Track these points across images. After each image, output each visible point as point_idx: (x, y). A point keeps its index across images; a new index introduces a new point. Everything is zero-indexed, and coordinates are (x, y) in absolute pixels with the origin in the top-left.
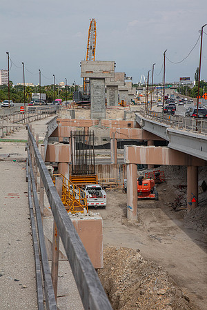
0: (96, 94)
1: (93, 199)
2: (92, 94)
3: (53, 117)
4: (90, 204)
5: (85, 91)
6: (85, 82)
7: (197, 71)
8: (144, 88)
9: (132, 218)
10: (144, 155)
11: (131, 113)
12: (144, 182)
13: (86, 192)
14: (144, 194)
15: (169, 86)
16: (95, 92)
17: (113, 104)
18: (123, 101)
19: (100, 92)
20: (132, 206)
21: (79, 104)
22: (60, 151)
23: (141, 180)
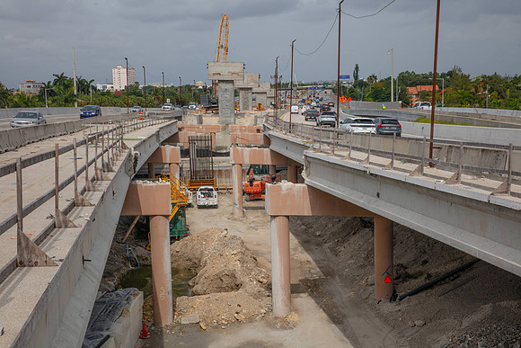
0: (224, 98)
1: (205, 199)
2: (219, 98)
4: (201, 204)
5: (214, 93)
6: (214, 84)
7: (357, 68)
8: (294, 88)
9: (238, 213)
10: (247, 156)
11: (262, 118)
12: (255, 183)
13: (199, 193)
14: (255, 195)
15: (325, 86)
16: (224, 95)
17: (246, 108)
18: (260, 104)
19: (230, 95)
20: (237, 202)
21: (208, 109)
22: (170, 152)
23: (251, 181)
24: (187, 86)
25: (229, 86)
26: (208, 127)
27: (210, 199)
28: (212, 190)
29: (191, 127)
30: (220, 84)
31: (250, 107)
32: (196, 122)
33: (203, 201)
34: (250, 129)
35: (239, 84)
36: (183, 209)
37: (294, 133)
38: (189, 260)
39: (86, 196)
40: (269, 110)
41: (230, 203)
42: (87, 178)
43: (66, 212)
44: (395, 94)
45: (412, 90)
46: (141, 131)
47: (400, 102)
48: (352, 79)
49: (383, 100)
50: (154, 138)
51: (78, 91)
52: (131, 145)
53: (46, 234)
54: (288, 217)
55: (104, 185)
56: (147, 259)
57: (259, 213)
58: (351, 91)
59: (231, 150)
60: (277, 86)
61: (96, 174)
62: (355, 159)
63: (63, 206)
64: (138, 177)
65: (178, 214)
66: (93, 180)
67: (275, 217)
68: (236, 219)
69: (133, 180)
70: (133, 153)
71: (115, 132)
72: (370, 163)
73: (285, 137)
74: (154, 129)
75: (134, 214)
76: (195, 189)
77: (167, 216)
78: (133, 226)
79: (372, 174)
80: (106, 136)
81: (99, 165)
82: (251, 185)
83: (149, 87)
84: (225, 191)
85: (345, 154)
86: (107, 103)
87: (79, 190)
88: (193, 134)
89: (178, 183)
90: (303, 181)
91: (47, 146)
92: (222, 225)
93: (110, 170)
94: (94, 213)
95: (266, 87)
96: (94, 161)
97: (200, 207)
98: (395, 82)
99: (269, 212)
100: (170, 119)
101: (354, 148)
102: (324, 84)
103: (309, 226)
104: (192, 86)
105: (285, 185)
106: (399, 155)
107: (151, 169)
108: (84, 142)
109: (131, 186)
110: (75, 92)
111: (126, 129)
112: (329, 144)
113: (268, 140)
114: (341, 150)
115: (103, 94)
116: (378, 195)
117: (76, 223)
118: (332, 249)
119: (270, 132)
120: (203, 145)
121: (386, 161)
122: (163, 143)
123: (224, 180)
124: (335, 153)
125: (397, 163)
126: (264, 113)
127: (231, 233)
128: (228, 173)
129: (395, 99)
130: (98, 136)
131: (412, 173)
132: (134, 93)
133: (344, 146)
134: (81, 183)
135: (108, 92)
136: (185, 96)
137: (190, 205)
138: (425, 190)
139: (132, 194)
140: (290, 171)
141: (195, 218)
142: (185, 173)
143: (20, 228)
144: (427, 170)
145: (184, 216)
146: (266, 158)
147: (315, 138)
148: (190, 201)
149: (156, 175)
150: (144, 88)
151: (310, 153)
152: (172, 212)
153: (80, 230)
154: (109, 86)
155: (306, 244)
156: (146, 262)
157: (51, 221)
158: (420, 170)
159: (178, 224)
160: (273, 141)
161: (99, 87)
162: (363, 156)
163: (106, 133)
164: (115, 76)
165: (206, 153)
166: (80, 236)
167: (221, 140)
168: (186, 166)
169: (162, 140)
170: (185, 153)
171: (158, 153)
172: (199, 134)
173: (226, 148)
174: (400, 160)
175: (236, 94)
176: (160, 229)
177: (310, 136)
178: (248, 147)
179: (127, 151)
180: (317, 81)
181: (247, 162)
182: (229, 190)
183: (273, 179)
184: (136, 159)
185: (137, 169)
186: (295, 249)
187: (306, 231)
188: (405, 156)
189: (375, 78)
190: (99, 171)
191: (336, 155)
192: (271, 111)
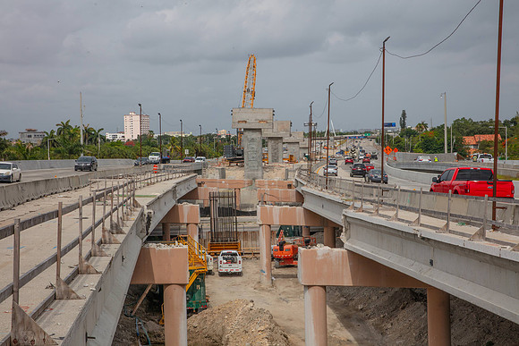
0: (251, 148)
2: (245, 149)
5: (239, 144)
7: (404, 115)
8: (331, 138)
9: (266, 282)
10: (277, 216)
11: (294, 171)
12: (285, 247)
13: (220, 258)
14: (287, 261)
15: (367, 135)
16: (250, 146)
17: (275, 160)
18: (291, 156)
19: (256, 146)
20: (265, 269)
21: (231, 161)
22: (189, 211)
23: (282, 245)
24: (208, 135)
25: (256, 135)
26: (231, 182)
27: (233, 265)
28: (235, 255)
29: (213, 182)
30: (246, 133)
31: (280, 160)
32: (218, 177)
33: (225, 268)
34: (280, 185)
35: (268, 133)
36: (202, 276)
37: (331, 189)
38: (209, 337)
39: (92, 262)
40: (302, 163)
41: (257, 270)
42: (93, 241)
43: (69, 281)
44: (449, 145)
45: (469, 140)
46: (155, 188)
47: (456, 154)
48: (398, 127)
49: (435, 151)
50: (170, 195)
51: (85, 141)
52: (143, 202)
53: (45, 306)
54: (324, 287)
55: (112, 249)
56: (159, 336)
57: (291, 282)
58: (398, 141)
59: (259, 208)
60: (312, 135)
61: (104, 236)
62: (403, 220)
63: (66, 273)
64: (151, 239)
65: (196, 282)
66: (101, 243)
67: (309, 287)
68: (263, 289)
69: (145, 243)
70: (146, 212)
71: (125, 188)
72: (421, 225)
73: (321, 194)
74: (170, 184)
75: (146, 282)
76: (216, 254)
77: (183, 285)
78: (144, 296)
79: (423, 238)
80: (115, 193)
81: (108, 226)
82: (281, 249)
83: (166, 136)
84: (251, 256)
85: (392, 213)
86: (117, 155)
87: (84, 256)
88: (214, 189)
89: (196, 245)
90: (342, 245)
91: (49, 204)
92: (247, 297)
93: (119, 232)
94: (101, 282)
95: (299, 137)
96: (102, 221)
97: (223, 275)
98: (449, 131)
99: (302, 280)
100: (189, 172)
101: (401, 207)
102: (366, 132)
103: (349, 298)
104: (214, 135)
105: (321, 249)
106: (456, 216)
107: (165, 231)
108: (91, 200)
109: (142, 249)
110: (82, 142)
111: (139, 185)
112: (372, 202)
113: (300, 198)
114: (387, 209)
115: (113, 144)
116: (431, 263)
117: (80, 293)
118: (377, 326)
119: (304, 188)
120: (226, 202)
121: (441, 223)
122: (180, 201)
123: (250, 243)
124: (380, 212)
125: (453, 226)
126: (296, 166)
127: (258, 306)
128: (255, 235)
129: (449, 150)
130: (107, 193)
131: (472, 238)
132: (148, 144)
133: (390, 205)
134: (87, 247)
135: (119, 143)
136: (205, 147)
137: (210, 273)
138: (488, 258)
139: (144, 259)
140: (326, 234)
141: (216, 288)
142: (204, 235)
143: (16, 300)
144: (489, 233)
145: (203, 285)
146: (298, 218)
147: (356, 195)
148: (211, 268)
149: (172, 237)
150: (160, 137)
151: (351, 213)
152: (189, 280)
153: (83, 302)
154: (119, 136)
155: (346, 319)
156: (158, 340)
157: (50, 291)
158: (482, 234)
159: (196, 295)
160: (307, 198)
161: (109, 136)
162: (412, 216)
163: (116, 189)
164: (127, 124)
165: (229, 211)
166: (84, 309)
167: (246, 196)
168: (207, 227)
169: (179, 196)
170: (205, 212)
171: (174, 211)
172: (221, 190)
173: (252, 206)
174: (457, 221)
175: (264, 144)
176: (176, 301)
177: (350, 193)
178: (278, 205)
179: (139, 209)
180: (357, 130)
181: (277, 222)
182: (256, 255)
183: (307, 243)
184: (149, 218)
185: (150, 230)
186: (333, 326)
187: (345, 305)
188: (463, 217)
189: (426, 126)
190: (106, 234)
191: (380, 215)
192: (304, 164)
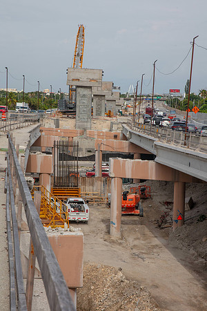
0: (82, 103)
1: (75, 214)
2: (78, 103)
3: (36, 126)
4: (71, 219)
5: (71, 99)
6: (71, 90)
8: (132, 99)
9: (115, 234)
10: (130, 169)
11: (118, 124)
12: (129, 197)
13: (68, 206)
14: (128, 210)
15: (159, 98)
16: (82, 100)
17: (99, 114)
18: (110, 111)
19: (88, 101)
20: (115, 221)
21: (64, 113)
22: (41, 160)
23: (125, 195)
26: (66, 131)
29: (50, 130)
30: (79, 90)
31: (103, 114)
34: (107, 136)
68: (113, 242)
95: (116, 96)
126: (119, 119)
183: (142, 191)
